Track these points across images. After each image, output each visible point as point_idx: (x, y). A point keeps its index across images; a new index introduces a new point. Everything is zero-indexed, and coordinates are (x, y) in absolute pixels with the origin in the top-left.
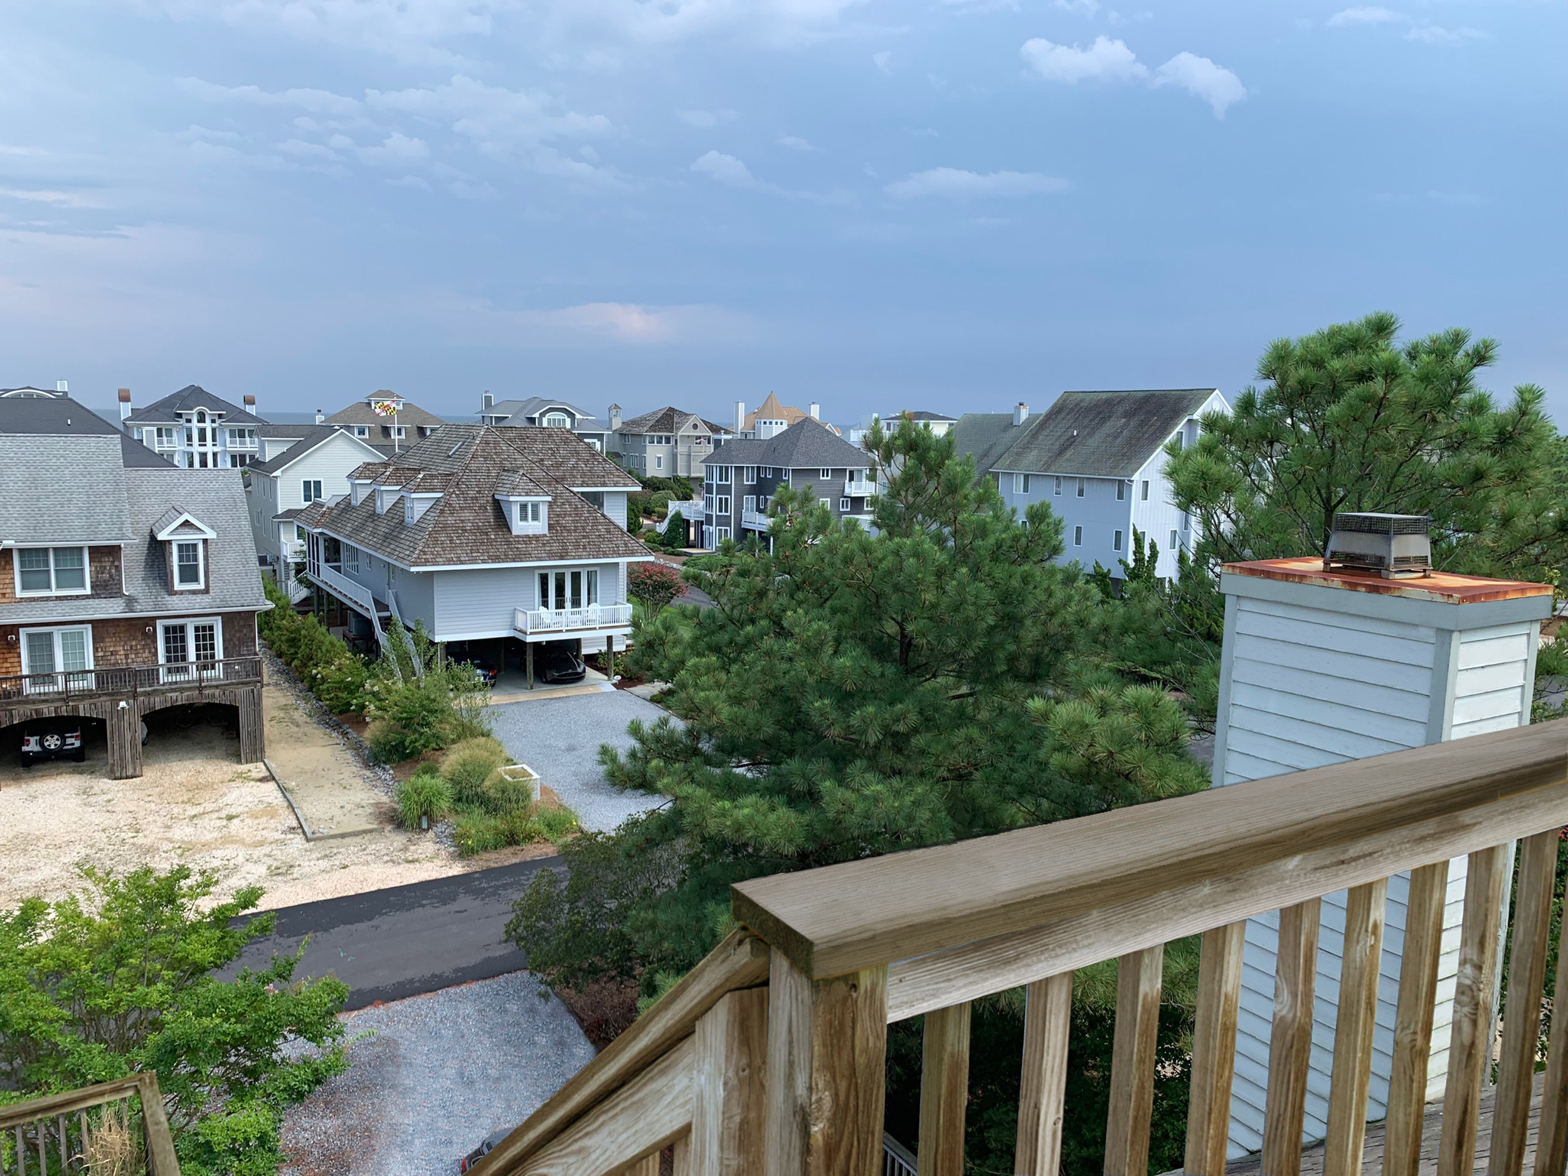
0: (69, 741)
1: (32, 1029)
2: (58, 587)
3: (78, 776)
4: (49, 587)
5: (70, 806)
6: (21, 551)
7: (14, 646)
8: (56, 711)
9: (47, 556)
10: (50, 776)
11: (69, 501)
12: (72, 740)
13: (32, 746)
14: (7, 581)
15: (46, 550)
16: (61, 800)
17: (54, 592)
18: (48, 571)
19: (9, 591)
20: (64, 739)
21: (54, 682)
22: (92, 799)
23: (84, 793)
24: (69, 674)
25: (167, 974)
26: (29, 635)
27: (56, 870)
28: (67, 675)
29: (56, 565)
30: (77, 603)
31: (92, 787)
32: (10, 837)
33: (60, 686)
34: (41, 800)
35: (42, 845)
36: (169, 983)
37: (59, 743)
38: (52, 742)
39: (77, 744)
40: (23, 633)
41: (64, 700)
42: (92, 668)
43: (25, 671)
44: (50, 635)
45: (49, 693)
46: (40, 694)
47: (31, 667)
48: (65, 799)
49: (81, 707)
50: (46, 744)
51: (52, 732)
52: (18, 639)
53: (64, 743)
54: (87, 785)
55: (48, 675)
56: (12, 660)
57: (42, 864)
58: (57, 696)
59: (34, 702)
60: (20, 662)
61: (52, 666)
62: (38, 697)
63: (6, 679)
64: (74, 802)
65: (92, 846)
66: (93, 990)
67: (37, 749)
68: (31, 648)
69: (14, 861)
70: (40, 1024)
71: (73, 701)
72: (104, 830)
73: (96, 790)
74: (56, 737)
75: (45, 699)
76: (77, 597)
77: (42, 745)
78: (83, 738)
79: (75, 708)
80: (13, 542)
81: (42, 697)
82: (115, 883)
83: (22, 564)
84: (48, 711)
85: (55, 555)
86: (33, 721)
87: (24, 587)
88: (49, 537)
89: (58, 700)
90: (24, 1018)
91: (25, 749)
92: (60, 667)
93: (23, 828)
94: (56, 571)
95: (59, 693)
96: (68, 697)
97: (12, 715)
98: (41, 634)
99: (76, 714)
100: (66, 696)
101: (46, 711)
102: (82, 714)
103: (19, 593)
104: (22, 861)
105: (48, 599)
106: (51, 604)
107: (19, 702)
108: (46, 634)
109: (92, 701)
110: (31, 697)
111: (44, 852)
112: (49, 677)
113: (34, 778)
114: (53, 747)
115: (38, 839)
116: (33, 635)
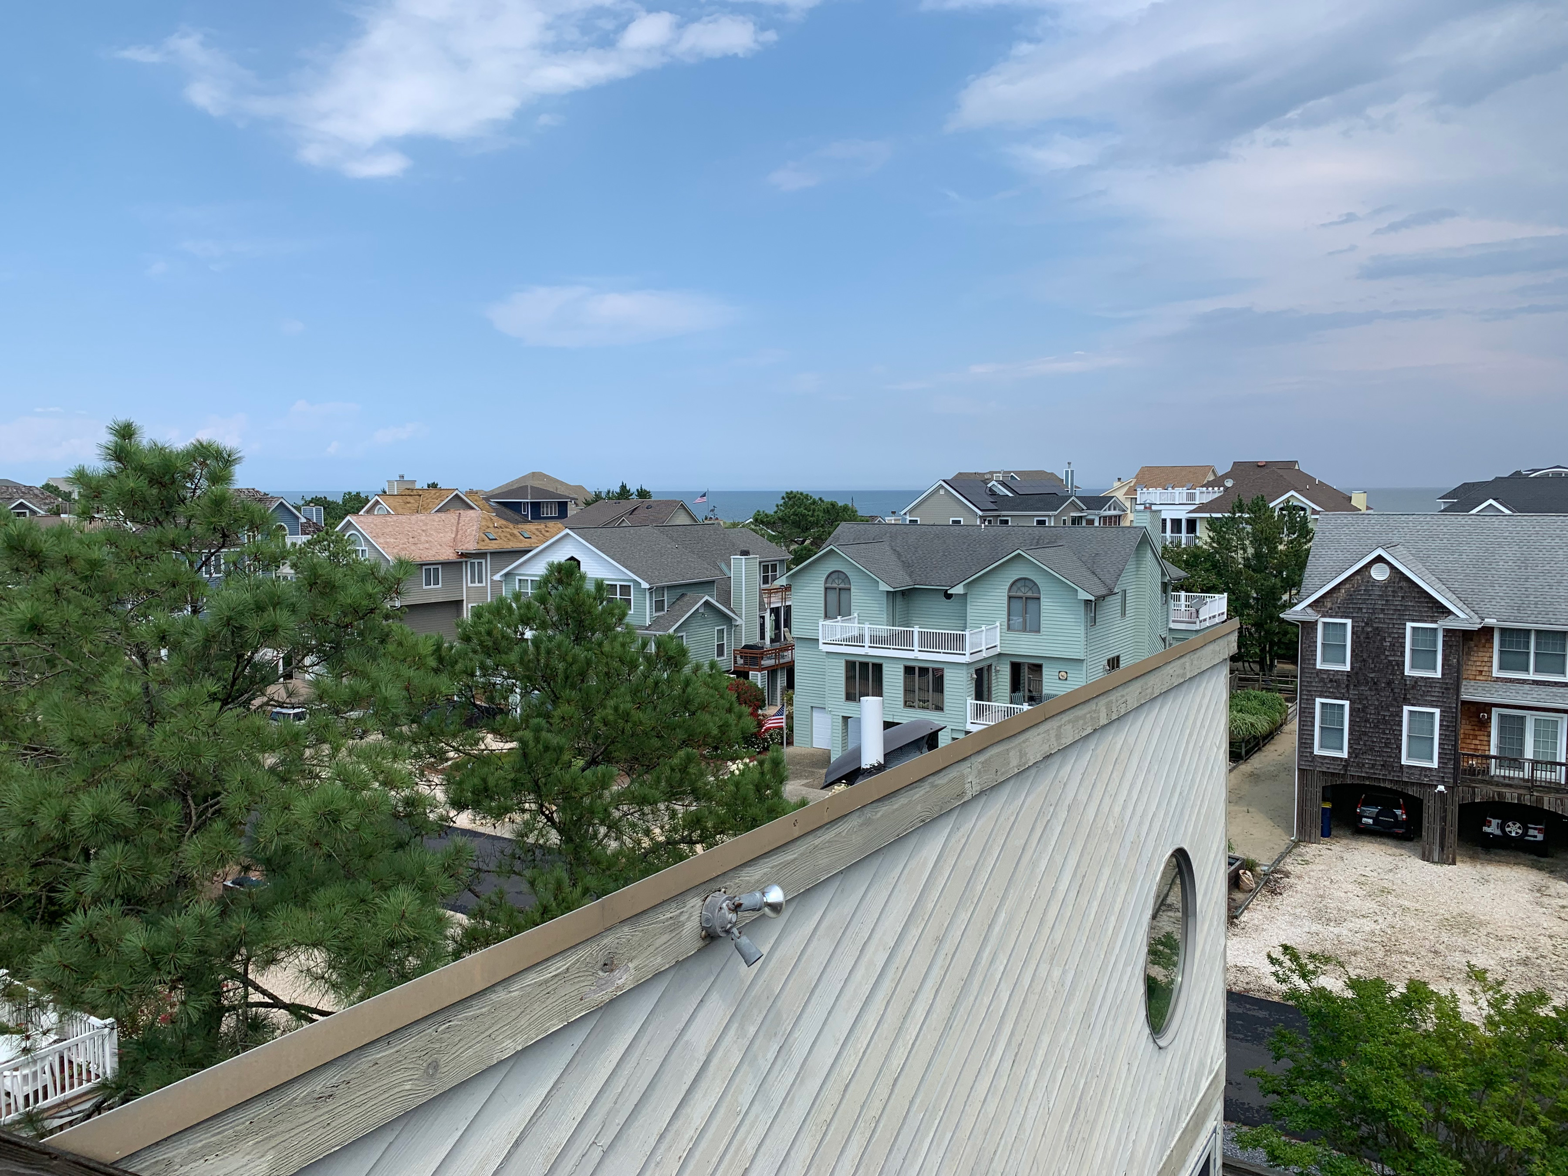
0: (1531, 832)
1: (1390, 1113)
2: (1536, 670)
3: (1535, 872)
4: (1527, 670)
5: (1521, 900)
6: (1503, 631)
7: (1484, 725)
8: (1519, 799)
9: (1529, 638)
10: (1508, 863)
11: (1559, 582)
12: (1536, 833)
13: (1493, 828)
14: (1486, 659)
15: (1528, 632)
16: (1513, 892)
17: (1532, 676)
18: (1528, 654)
19: (1486, 669)
20: (1526, 829)
21: (1521, 768)
22: (1545, 900)
23: (1539, 891)
24: (1537, 762)
25: (1545, 1121)
26: (1502, 717)
27: (1492, 962)
28: (1535, 763)
29: (1537, 648)
30: (1554, 689)
31: (1548, 887)
32: (1455, 914)
33: (1527, 774)
34: (1492, 886)
35: (1483, 931)
36: (1544, 1131)
37: (1520, 831)
38: (1514, 830)
39: (1540, 837)
40: (1495, 712)
41: (1529, 788)
42: (1564, 761)
43: (1493, 752)
44: (1522, 719)
45: (1513, 778)
46: (1504, 777)
47: (1500, 748)
48: (1517, 891)
49: (1546, 799)
50: (1507, 829)
51: (1515, 820)
52: (1490, 718)
53: (1525, 833)
54: (1543, 883)
55: (1515, 760)
56: (1482, 738)
57: (1479, 950)
58: (1522, 783)
59: (1498, 784)
60: (1489, 741)
61: (1521, 751)
62: (1501, 780)
63: (1473, 756)
64: (1525, 898)
65: (1535, 949)
66: (1457, 1102)
67: (1498, 832)
68: (1502, 729)
69: (1453, 939)
70: (1399, 1112)
71: (1538, 791)
72: (1550, 937)
73: (1552, 891)
74: (1518, 825)
75: (1509, 783)
76: (1556, 684)
77: (1503, 830)
78: (1546, 833)
79: (1540, 800)
80: (1495, 621)
81: (1507, 781)
82: (1505, 997)
83: (1502, 645)
84: (1511, 796)
85: (1537, 638)
86: (1494, 803)
87: (1502, 667)
88: (1532, 618)
89: (1521, 787)
90: (1383, 1098)
91: (1486, 829)
92: (1529, 753)
93: (1470, 908)
94: (1536, 654)
95: (1523, 779)
96: (1533, 786)
97: (1474, 792)
98: (1514, 716)
99: (1539, 806)
100: (1531, 785)
101: (1508, 795)
102: (1546, 807)
103: (1496, 673)
104: (1461, 941)
105: (1524, 682)
106: (1527, 687)
107: (1483, 781)
108: (1518, 717)
109: (1558, 795)
110: (1496, 779)
111: (1484, 939)
112: (1516, 762)
113: (1490, 861)
114: (1513, 834)
115: (1481, 924)
116: (1506, 716)
